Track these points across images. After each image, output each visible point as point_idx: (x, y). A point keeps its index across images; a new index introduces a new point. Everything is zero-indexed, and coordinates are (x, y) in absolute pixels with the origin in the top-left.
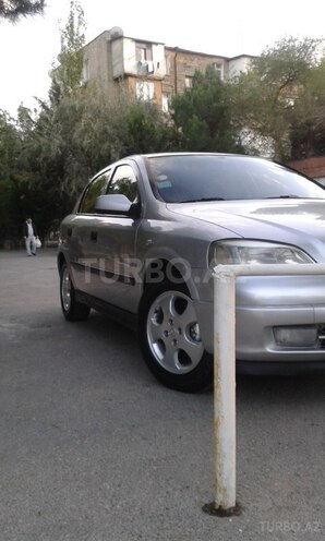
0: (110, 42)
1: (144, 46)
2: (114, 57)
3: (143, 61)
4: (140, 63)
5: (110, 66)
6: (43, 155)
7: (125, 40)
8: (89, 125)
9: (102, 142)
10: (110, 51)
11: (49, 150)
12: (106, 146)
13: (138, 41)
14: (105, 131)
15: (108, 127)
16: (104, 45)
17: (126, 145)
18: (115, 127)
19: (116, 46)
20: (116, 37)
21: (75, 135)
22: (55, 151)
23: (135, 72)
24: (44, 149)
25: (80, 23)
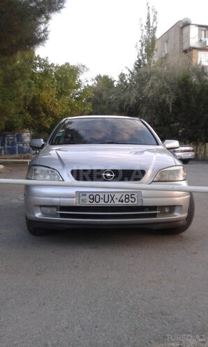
0: (182, 28)
1: (204, 29)
2: (184, 37)
3: (203, 39)
4: (201, 40)
5: (181, 43)
6: (126, 103)
7: (191, 26)
8: (153, 83)
9: (161, 94)
10: (181, 33)
11: (129, 100)
12: (163, 96)
13: (200, 26)
14: (164, 87)
15: (165, 84)
16: (178, 30)
17: (177, 95)
18: (171, 84)
19: (185, 30)
20: (186, 24)
21: (145, 91)
22: (133, 100)
23: (198, 46)
24: (126, 100)
25: (155, 20)
